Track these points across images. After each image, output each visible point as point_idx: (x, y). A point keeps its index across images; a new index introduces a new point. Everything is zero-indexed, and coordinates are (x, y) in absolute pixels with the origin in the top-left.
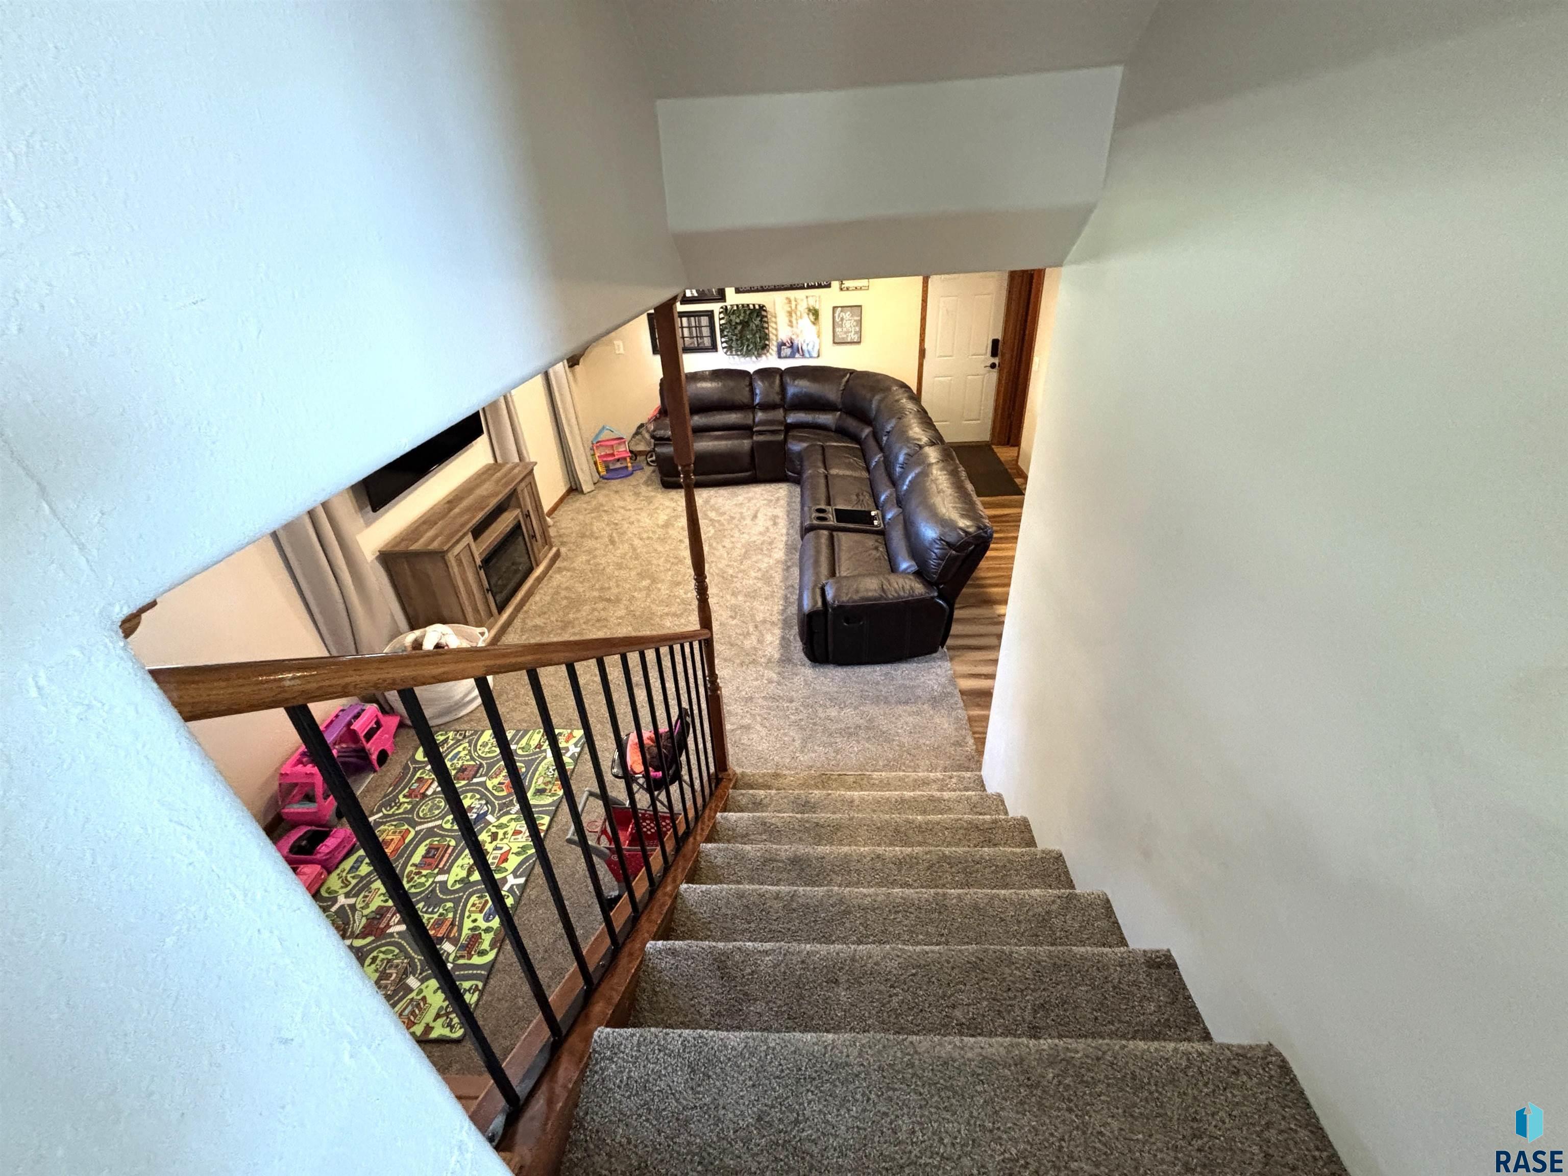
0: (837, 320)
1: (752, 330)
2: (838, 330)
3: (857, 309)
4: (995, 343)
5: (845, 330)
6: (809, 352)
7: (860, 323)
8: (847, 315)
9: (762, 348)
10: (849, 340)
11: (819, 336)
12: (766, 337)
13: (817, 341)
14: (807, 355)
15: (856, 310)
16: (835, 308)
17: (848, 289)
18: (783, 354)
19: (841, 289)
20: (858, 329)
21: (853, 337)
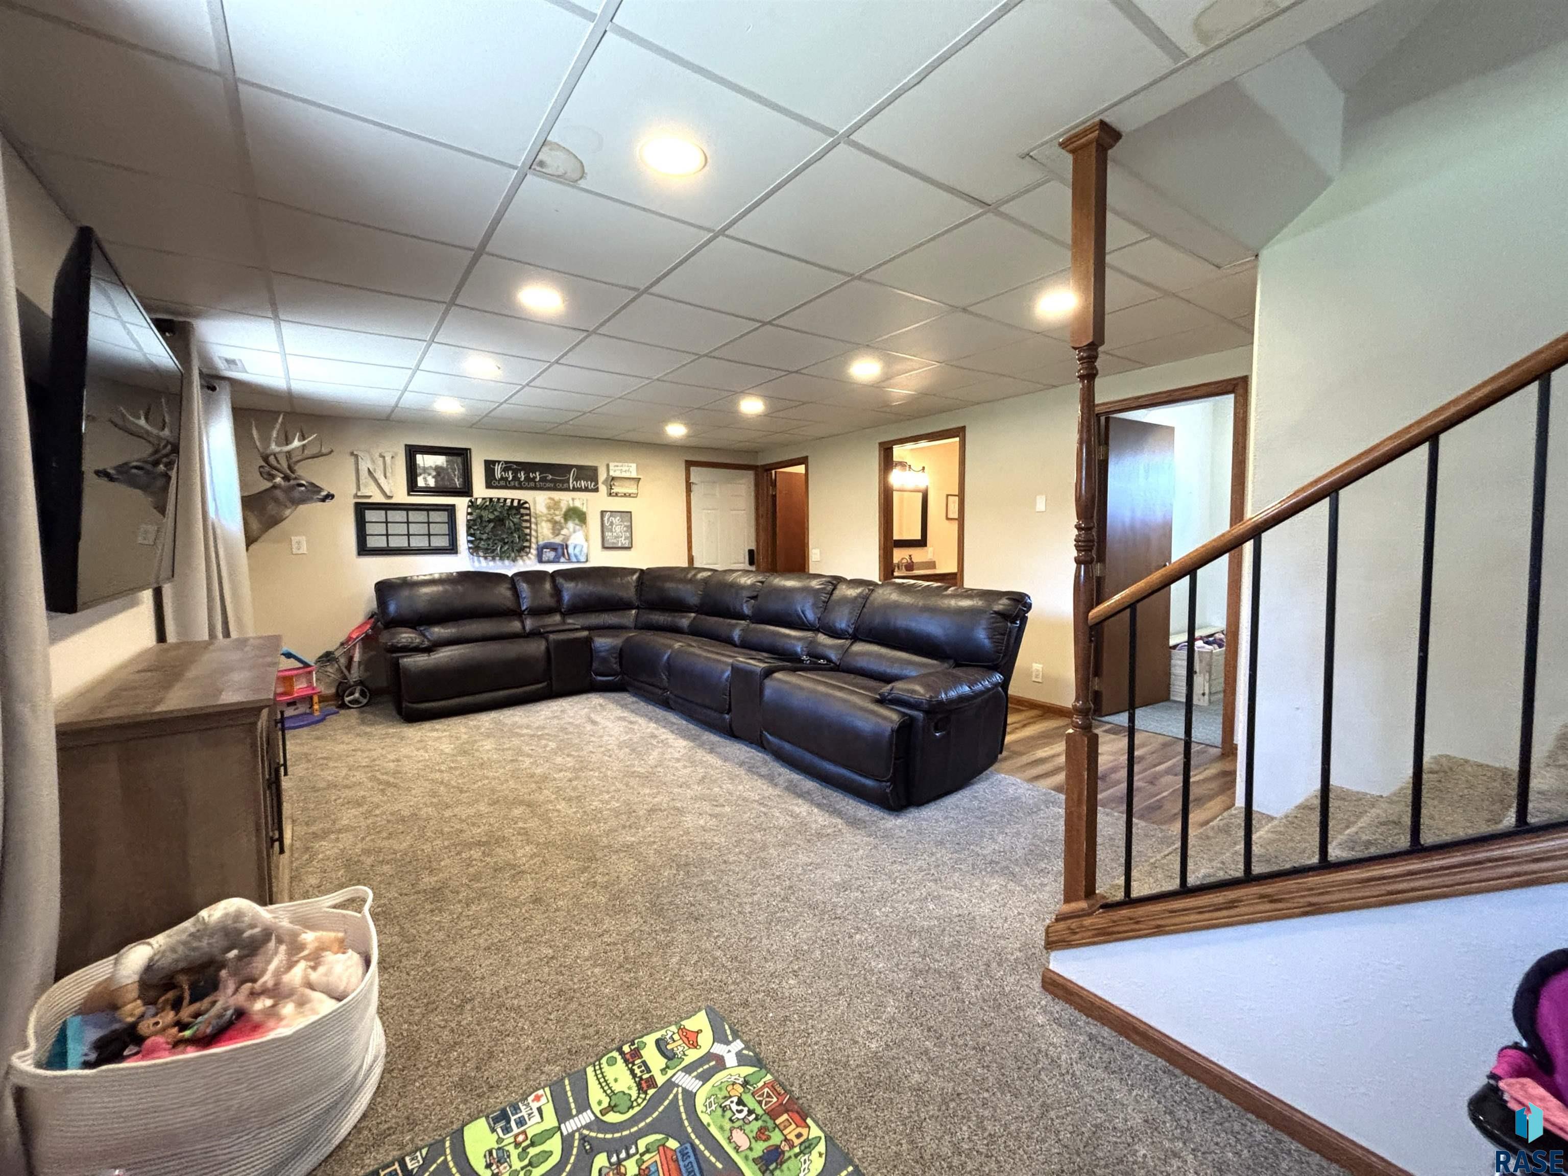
0: (606, 524)
1: (510, 528)
2: (608, 534)
3: (627, 515)
4: (751, 552)
5: (615, 534)
6: (576, 556)
7: (630, 527)
8: (616, 520)
9: (521, 551)
10: (620, 545)
11: (586, 540)
12: (525, 538)
13: (585, 545)
14: (574, 559)
15: (627, 517)
16: (603, 513)
17: (617, 495)
18: (545, 558)
19: (610, 495)
20: (628, 534)
21: (625, 542)
